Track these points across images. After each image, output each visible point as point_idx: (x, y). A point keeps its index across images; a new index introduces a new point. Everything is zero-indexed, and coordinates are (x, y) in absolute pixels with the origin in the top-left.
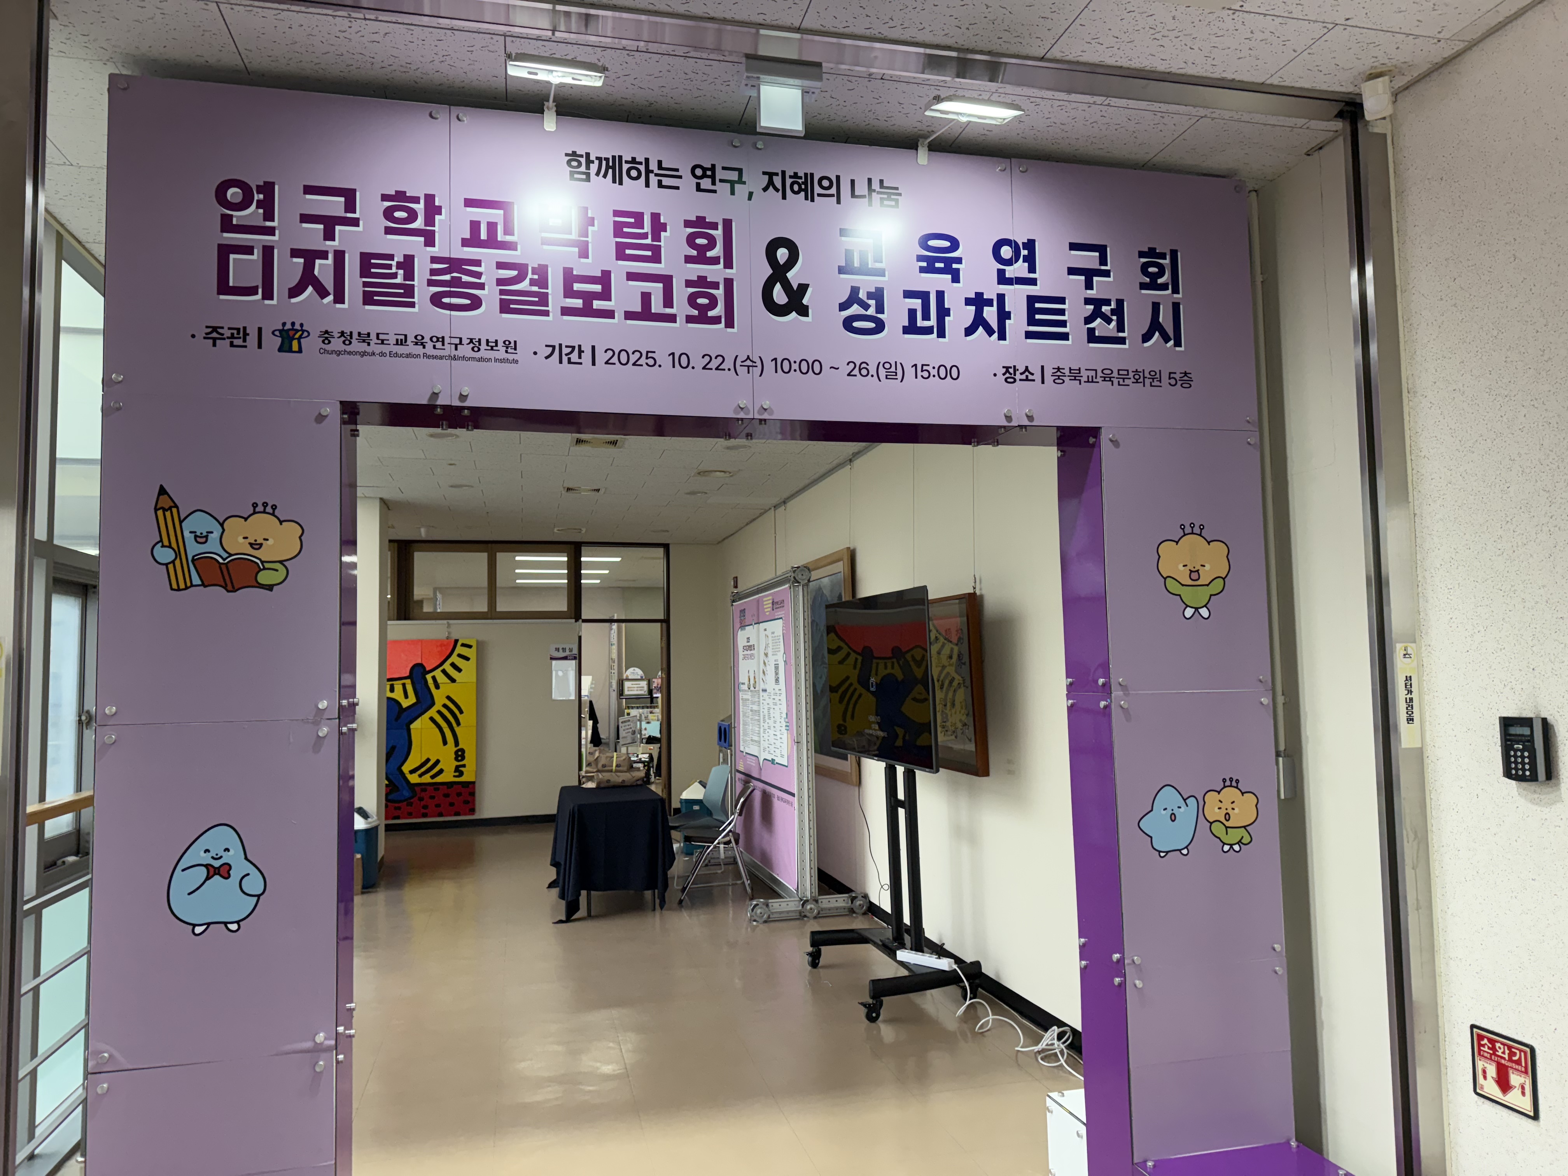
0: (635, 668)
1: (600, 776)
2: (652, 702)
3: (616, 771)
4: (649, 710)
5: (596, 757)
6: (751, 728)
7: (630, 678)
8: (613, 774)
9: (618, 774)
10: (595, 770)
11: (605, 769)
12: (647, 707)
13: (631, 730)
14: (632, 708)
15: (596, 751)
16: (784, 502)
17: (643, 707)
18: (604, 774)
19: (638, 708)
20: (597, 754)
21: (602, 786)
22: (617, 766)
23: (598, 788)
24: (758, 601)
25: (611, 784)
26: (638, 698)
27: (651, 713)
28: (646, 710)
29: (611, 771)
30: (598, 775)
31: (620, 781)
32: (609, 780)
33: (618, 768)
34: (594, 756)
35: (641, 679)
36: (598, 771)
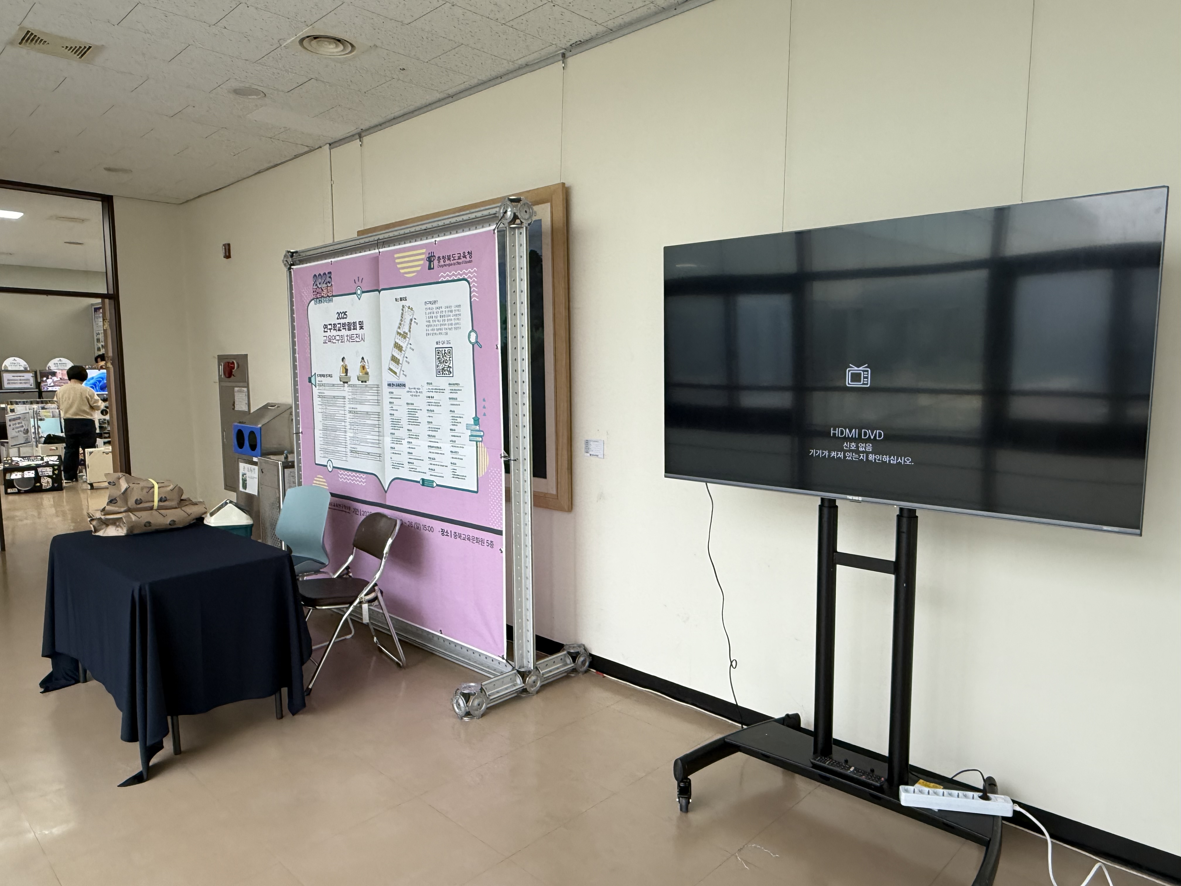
0: (16, 358)
1: (133, 518)
2: (40, 396)
3: (160, 508)
4: (40, 405)
5: (123, 490)
6: (349, 434)
7: (10, 369)
8: (154, 512)
9: (162, 511)
10: (122, 510)
11: (141, 505)
12: (37, 403)
13: (22, 429)
14: (17, 403)
15: (119, 478)
16: (360, 135)
17: (31, 403)
18: (139, 514)
19: (24, 403)
20: (124, 485)
21: (136, 532)
22: (161, 500)
23: (131, 536)
24: (376, 260)
25: (153, 528)
26: (22, 392)
27: (43, 408)
28: (35, 406)
29: (151, 508)
30: (129, 516)
31: (168, 522)
32: (149, 523)
33: (162, 504)
34: (119, 488)
35: (25, 371)
36: (129, 510)
